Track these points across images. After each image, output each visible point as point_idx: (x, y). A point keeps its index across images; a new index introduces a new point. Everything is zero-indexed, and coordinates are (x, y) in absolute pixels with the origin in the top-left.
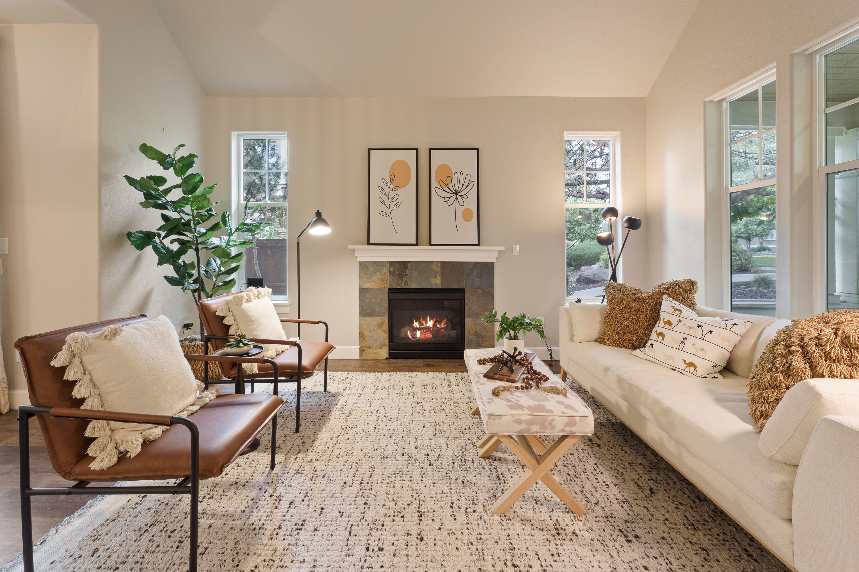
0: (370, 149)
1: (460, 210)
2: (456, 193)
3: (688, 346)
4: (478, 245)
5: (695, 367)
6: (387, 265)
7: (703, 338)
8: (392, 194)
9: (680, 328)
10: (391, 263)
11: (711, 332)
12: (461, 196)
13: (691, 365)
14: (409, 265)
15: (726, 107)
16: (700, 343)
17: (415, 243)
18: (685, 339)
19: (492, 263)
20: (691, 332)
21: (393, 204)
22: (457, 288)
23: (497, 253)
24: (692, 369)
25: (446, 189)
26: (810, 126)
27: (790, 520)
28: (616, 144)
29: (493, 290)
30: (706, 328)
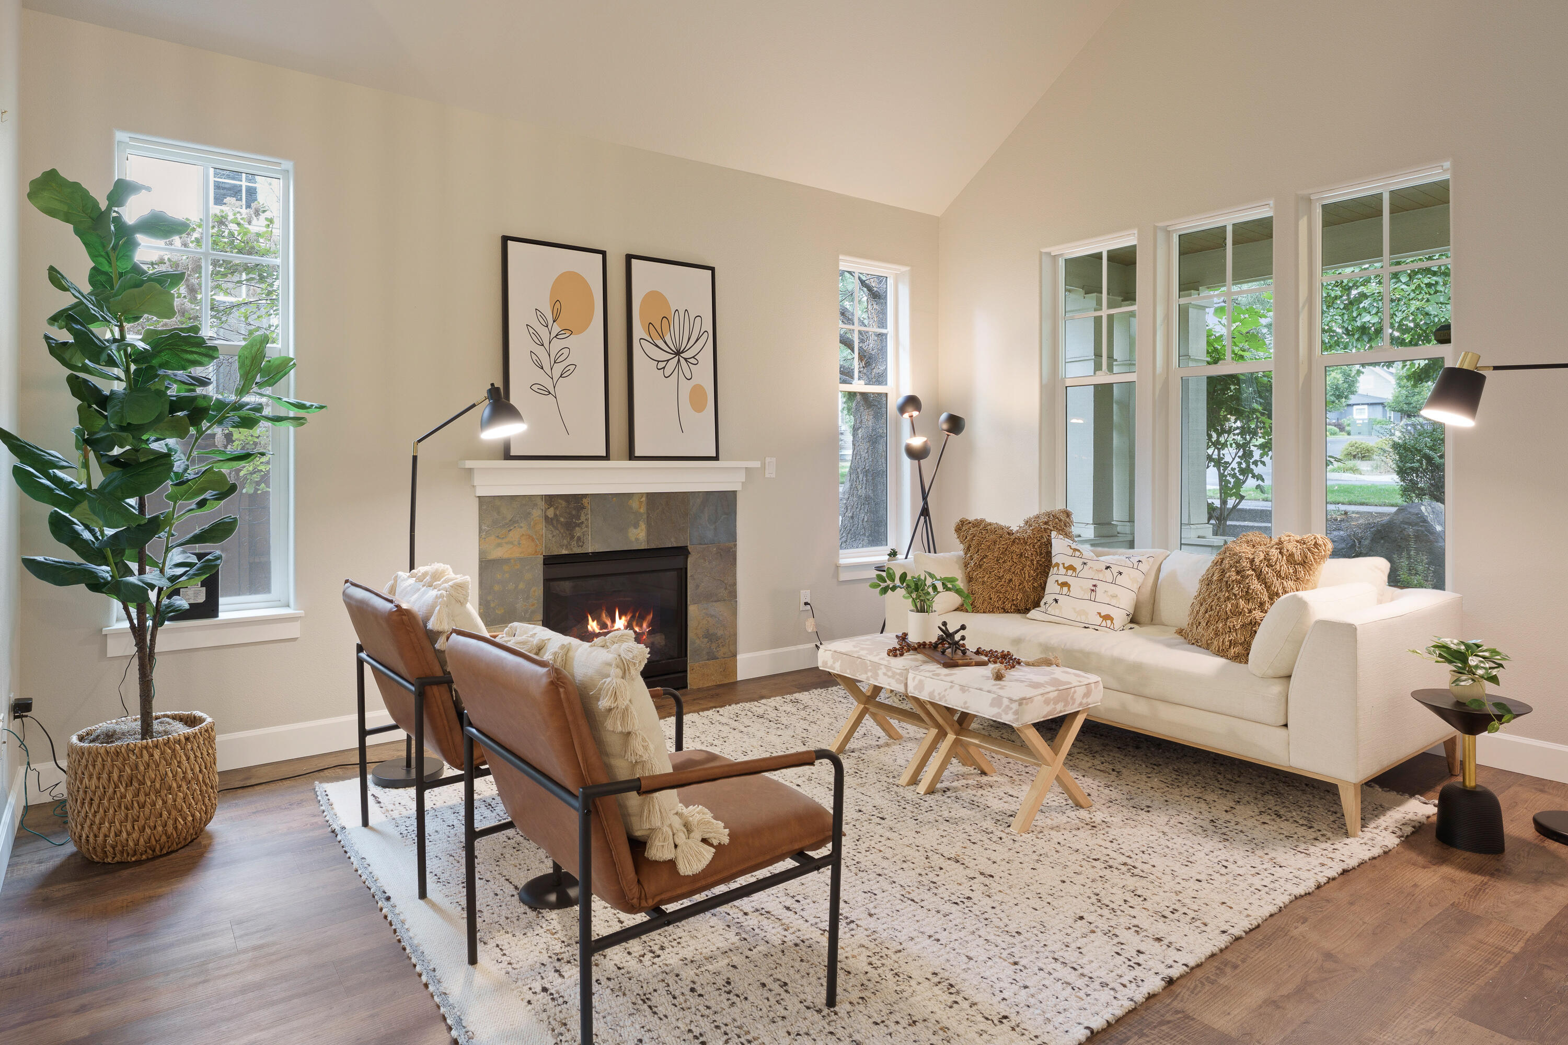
0: (505, 239)
1: (686, 386)
2: (678, 353)
3: (1100, 595)
4: (716, 458)
5: (1112, 619)
6: (542, 504)
7: (1113, 583)
8: (557, 345)
9: (1086, 572)
10: (550, 500)
11: (1121, 573)
12: (686, 359)
13: (1107, 617)
14: (585, 501)
15: (1061, 264)
16: (1113, 589)
17: (604, 454)
18: (1095, 586)
19: (734, 493)
20: (1101, 577)
21: (558, 369)
22: (675, 545)
23: (744, 471)
24: (1109, 622)
25: (660, 343)
26: (1167, 317)
27: (1286, 725)
28: (900, 287)
29: (735, 545)
30: (1115, 569)
